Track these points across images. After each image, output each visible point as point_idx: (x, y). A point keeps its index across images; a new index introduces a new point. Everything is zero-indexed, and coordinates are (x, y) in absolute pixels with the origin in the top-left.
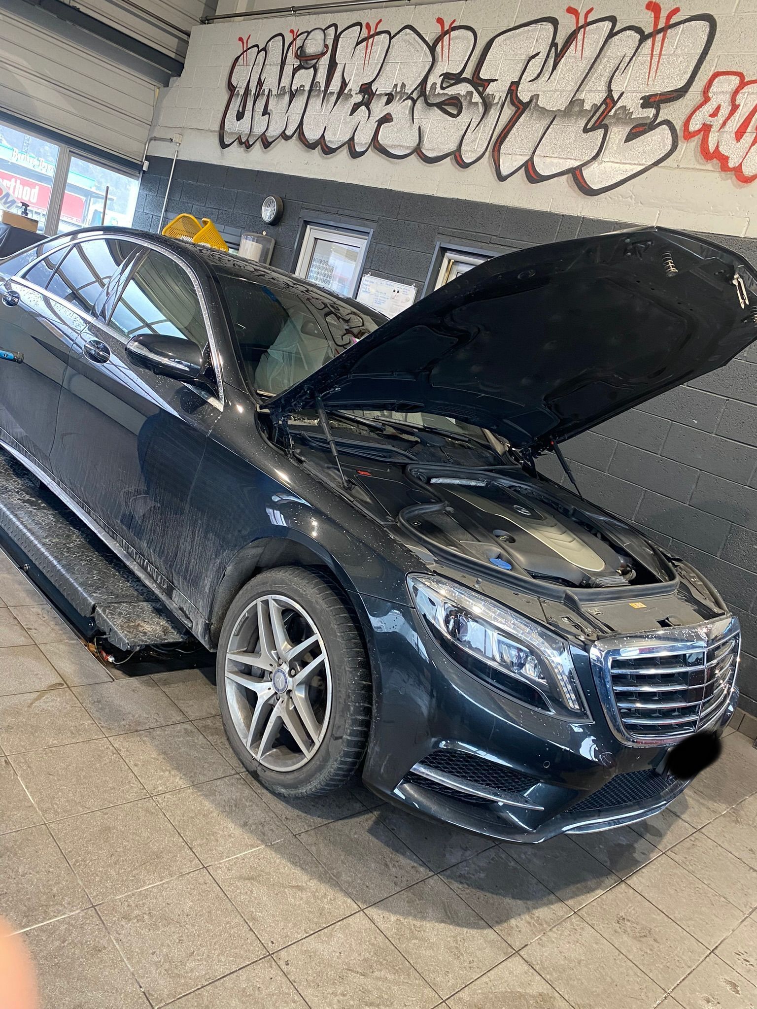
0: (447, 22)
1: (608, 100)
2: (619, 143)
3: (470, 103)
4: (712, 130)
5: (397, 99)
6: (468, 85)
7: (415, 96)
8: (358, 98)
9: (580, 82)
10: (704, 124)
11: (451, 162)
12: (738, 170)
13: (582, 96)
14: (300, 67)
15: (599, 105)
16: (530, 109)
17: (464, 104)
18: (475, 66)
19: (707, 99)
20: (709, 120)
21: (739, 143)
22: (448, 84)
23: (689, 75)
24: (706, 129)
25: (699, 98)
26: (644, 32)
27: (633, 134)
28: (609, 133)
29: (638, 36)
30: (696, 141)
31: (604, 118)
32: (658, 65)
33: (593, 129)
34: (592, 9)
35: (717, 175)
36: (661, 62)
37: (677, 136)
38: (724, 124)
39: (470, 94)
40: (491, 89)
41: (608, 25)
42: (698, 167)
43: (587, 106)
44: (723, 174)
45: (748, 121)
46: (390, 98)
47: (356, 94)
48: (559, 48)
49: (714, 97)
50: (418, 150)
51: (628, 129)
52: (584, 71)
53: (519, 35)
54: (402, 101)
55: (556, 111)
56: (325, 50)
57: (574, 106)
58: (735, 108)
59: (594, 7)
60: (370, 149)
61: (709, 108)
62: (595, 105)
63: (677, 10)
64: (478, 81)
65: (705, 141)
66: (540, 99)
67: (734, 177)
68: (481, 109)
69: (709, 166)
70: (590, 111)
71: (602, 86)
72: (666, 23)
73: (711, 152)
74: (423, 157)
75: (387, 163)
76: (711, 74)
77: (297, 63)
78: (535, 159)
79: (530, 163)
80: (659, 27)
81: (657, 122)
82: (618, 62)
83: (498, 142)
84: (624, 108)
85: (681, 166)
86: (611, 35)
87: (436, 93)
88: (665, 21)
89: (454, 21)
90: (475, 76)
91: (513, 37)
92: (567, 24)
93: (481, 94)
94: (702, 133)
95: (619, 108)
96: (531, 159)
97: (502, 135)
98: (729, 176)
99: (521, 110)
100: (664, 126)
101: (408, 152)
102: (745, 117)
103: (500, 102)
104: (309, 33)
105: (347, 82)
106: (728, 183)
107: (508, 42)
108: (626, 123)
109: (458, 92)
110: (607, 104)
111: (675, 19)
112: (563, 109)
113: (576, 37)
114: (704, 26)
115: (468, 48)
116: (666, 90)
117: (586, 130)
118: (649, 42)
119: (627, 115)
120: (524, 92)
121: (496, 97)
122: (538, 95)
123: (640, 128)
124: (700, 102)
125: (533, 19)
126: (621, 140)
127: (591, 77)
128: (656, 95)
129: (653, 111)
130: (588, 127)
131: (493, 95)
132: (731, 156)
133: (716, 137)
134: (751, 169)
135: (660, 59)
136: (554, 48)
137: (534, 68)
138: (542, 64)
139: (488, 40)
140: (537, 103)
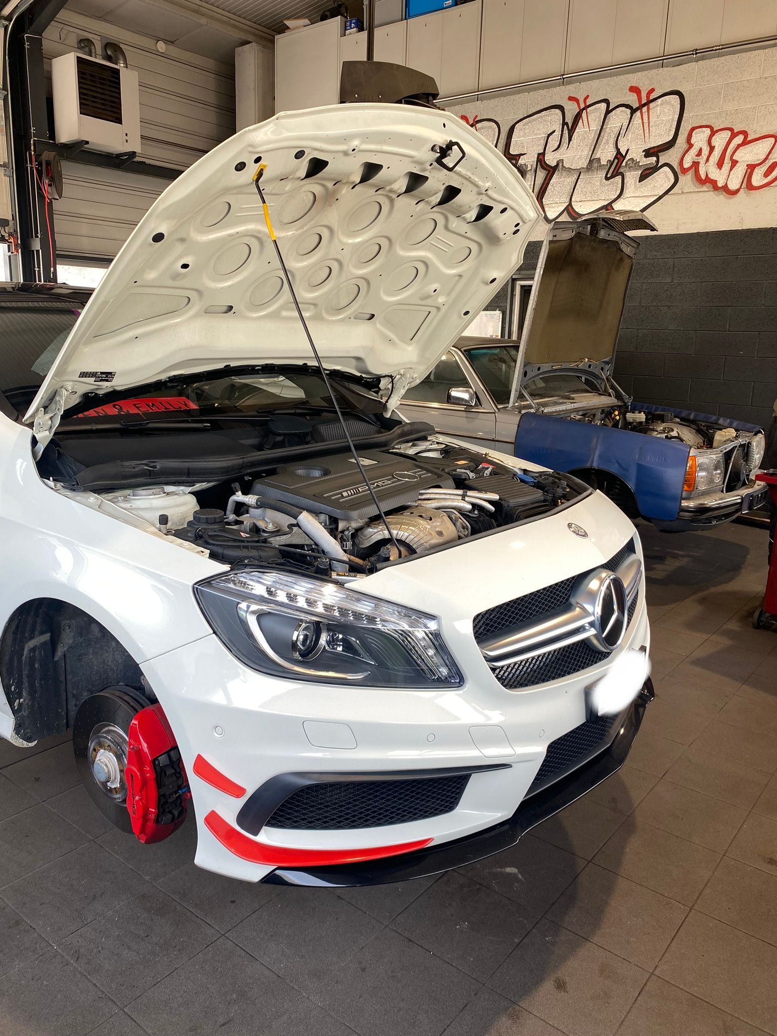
0: (470, 118)
1: (619, 156)
2: (635, 184)
4: (700, 165)
9: (593, 147)
10: (693, 162)
12: (725, 188)
13: (597, 155)
15: (612, 160)
16: (559, 170)
18: (504, 147)
19: (691, 146)
20: (696, 159)
21: (722, 170)
23: (674, 133)
24: (696, 165)
25: (685, 145)
26: (632, 107)
27: (644, 175)
28: (625, 178)
29: (629, 111)
30: (690, 175)
31: (619, 168)
32: (649, 129)
33: (613, 176)
34: (588, 96)
35: (712, 193)
36: (650, 126)
37: (676, 172)
38: (707, 160)
40: (521, 161)
41: (603, 106)
42: (698, 190)
43: (604, 162)
44: (716, 192)
45: (724, 156)
48: (570, 127)
49: (696, 143)
51: (639, 173)
52: (594, 139)
53: (534, 120)
55: (580, 169)
57: (593, 164)
58: (712, 148)
61: (693, 151)
62: (610, 160)
63: (652, 90)
64: (510, 157)
65: (697, 172)
66: (564, 162)
67: (724, 192)
69: (705, 188)
70: (607, 165)
71: (611, 147)
72: (647, 99)
73: (704, 179)
76: (690, 128)
78: (572, 204)
79: (570, 207)
80: (643, 103)
81: (659, 165)
82: (617, 129)
83: (540, 197)
84: (632, 159)
85: (684, 192)
86: (608, 112)
88: (645, 98)
89: (477, 116)
90: (507, 153)
91: (530, 122)
92: (571, 109)
93: (516, 165)
94: (694, 167)
95: (628, 160)
96: (570, 204)
97: (541, 191)
98: (720, 193)
99: (551, 173)
100: (666, 169)
102: (720, 154)
103: (533, 169)
106: (721, 198)
107: (527, 127)
108: (636, 169)
110: (618, 159)
111: (652, 96)
112: (585, 167)
113: (581, 116)
114: (675, 99)
115: (494, 135)
116: (659, 144)
117: (607, 179)
118: (638, 113)
119: (635, 164)
120: (551, 159)
121: (528, 166)
122: (563, 160)
123: (648, 172)
124: (687, 148)
125: (543, 108)
126: (636, 181)
127: (601, 143)
128: (654, 147)
129: (655, 159)
130: (608, 176)
131: (525, 164)
132: (718, 179)
133: (704, 169)
134: (733, 186)
135: (649, 124)
136: (565, 126)
137: (553, 142)
138: (559, 138)
139: (510, 127)
140: (563, 165)
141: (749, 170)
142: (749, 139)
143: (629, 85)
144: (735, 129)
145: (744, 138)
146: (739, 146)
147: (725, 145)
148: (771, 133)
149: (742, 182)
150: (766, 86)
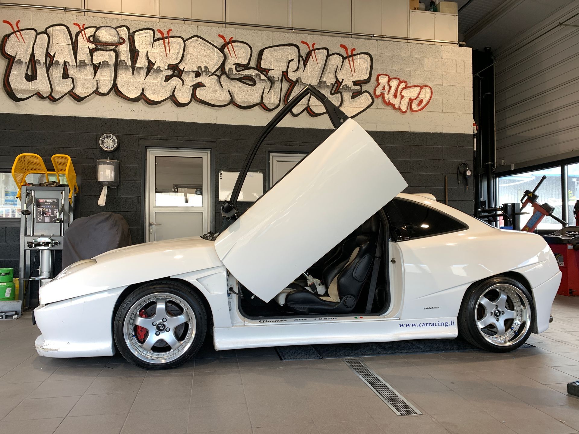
0: (226, 37)
3: (260, 79)
4: (385, 95)
5: (204, 75)
6: (255, 70)
7: (218, 73)
8: (170, 73)
9: (321, 74)
10: (381, 92)
11: (259, 108)
12: (399, 109)
13: (324, 80)
14: (96, 49)
15: (334, 84)
16: (298, 84)
17: (256, 79)
18: (256, 62)
19: (379, 84)
20: (383, 91)
21: (396, 99)
22: (241, 69)
23: (369, 75)
24: (382, 94)
26: (343, 56)
27: (354, 96)
28: (343, 95)
29: (341, 58)
30: (380, 99)
31: (339, 89)
33: (335, 93)
34: (314, 44)
35: (393, 111)
36: (355, 69)
37: (373, 97)
38: (388, 93)
39: (259, 75)
40: (270, 73)
41: (325, 51)
42: (385, 108)
43: (328, 84)
44: (395, 110)
45: (397, 92)
46: (198, 74)
47: (165, 70)
48: (304, 58)
49: (381, 83)
50: (232, 102)
51: (351, 94)
52: (321, 69)
53: (277, 50)
54: (208, 76)
56: (122, 41)
57: (322, 83)
59: (315, 43)
60: (192, 102)
61: (380, 87)
62: (332, 84)
63: (354, 50)
64: (261, 69)
65: (384, 98)
67: (400, 112)
68: (269, 83)
69: (389, 108)
70: (331, 86)
71: (332, 76)
73: (388, 102)
74: (238, 106)
75: (212, 109)
76: (377, 74)
77: (92, 46)
78: (311, 107)
80: (349, 55)
81: (362, 91)
82: (336, 67)
83: (286, 98)
84: (346, 85)
85: (378, 108)
86: (328, 56)
87: (234, 73)
88: (350, 53)
89: (232, 38)
90: (258, 67)
92: (304, 49)
93: (266, 76)
94: (382, 96)
95: (344, 85)
96: (308, 106)
97: (287, 96)
98: (398, 111)
99: (293, 85)
100: (366, 94)
101: (225, 104)
102: (395, 91)
103: (279, 80)
104: (98, 29)
105: (154, 63)
106: (398, 114)
107: (273, 53)
108: (349, 91)
109: (250, 74)
110: (337, 83)
111: (354, 53)
112: (317, 85)
113: (311, 54)
114: (367, 57)
115: (247, 53)
116: (361, 80)
117: (331, 94)
118: (347, 60)
119: (348, 88)
120: (292, 76)
121: (276, 77)
122: (301, 78)
123: (357, 94)
124: (377, 84)
125: (283, 43)
126: (349, 98)
127: (326, 72)
128: (358, 81)
129: (359, 87)
130: (332, 92)
131: (273, 76)
132: (395, 104)
133: (387, 98)
134: (404, 108)
135: (354, 67)
136: (301, 58)
137: (293, 66)
138: (297, 65)
139: (260, 50)
140: (301, 81)
141: (410, 101)
142: (409, 85)
143: (340, 44)
144: (401, 79)
145: (406, 84)
146: (403, 89)
147: (396, 87)
148: (418, 85)
149: (408, 107)
150: (413, 61)
